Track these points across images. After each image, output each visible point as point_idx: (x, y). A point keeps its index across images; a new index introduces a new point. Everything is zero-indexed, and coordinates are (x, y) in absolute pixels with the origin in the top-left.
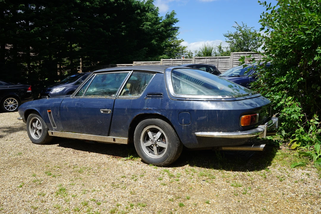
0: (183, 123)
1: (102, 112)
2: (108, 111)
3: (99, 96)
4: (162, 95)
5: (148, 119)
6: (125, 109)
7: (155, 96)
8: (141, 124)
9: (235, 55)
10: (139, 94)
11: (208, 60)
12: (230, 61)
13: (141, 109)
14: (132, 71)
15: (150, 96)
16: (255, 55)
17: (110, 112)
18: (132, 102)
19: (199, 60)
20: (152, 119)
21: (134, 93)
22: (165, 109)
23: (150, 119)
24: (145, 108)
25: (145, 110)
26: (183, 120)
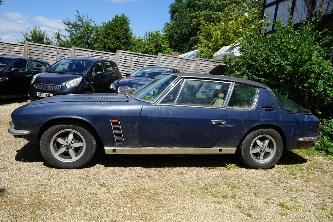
0: (292, 132)
1: (214, 123)
2: (222, 122)
3: (200, 105)
4: (273, 108)
5: (262, 129)
6: (242, 120)
7: (268, 109)
8: (254, 134)
9: (120, 53)
10: (249, 106)
11: (90, 53)
12: (116, 58)
13: (258, 121)
14: (234, 83)
15: (263, 108)
16: (140, 56)
17: (224, 123)
18: (247, 113)
19: (80, 52)
20: (266, 129)
21: (245, 105)
22: (280, 121)
23: (264, 129)
24: (262, 119)
25: (262, 121)
26: (292, 130)
